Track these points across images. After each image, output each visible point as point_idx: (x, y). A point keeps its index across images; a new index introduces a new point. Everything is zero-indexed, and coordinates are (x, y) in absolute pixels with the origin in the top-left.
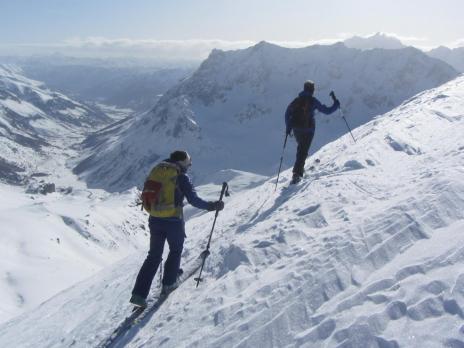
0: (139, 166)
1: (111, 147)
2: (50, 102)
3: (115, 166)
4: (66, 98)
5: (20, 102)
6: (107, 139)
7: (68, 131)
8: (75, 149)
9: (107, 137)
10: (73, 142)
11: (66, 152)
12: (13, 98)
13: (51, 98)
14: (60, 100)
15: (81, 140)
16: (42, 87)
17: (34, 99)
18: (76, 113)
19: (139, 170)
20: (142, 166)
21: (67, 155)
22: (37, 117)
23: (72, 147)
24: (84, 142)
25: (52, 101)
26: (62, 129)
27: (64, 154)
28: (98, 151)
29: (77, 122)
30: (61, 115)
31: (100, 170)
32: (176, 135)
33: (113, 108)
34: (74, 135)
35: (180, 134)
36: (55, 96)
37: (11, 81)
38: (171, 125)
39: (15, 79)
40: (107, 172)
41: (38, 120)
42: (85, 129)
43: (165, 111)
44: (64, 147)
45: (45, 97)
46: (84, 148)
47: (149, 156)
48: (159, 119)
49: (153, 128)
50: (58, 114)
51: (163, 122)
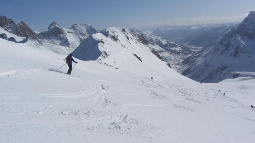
0: (216, 72)
1: (199, 63)
2: (166, 45)
3: (203, 72)
4: (173, 43)
5: (154, 45)
6: (196, 60)
7: (175, 58)
8: (179, 65)
9: (195, 59)
10: (178, 62)
11: (176, 66)
12: (151, 44)
13: (167, 43)
14: (170, 44)
15: (181, 61)
16: (162, 39)
17: (160, 44)
18: (178, 49)
19: (216, 74)
20: (218, 72)
21: (177, 68)
22: (162, 51)
23: (178, 64)
24: (183, 62)
25: (167, 44)
26: (172, 56)
27: (175, 67)
28: (192, 65)
29: (178, 53)
30: (171, 50)
31: (195, 74)
32: (235, 56)
33: (193, 47)
34: (177, 59)
35: (238, 55)
36: (168, 42)
37: (150, 37)
38: (232, 51)
39: (151, 36)
40: (199, 75)
41: (162, 53)
42: (182, 56)
43: (228, 44)
44: (174, 64)
45: (164, 42)
46: (184, 64)
47: (221, 67)
48: (225, 48)
49: (222, 53)
50: (170, 50)
51: (227, 49)
